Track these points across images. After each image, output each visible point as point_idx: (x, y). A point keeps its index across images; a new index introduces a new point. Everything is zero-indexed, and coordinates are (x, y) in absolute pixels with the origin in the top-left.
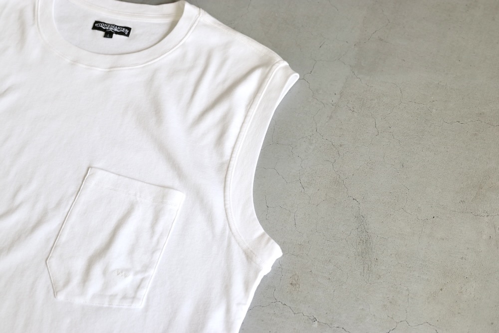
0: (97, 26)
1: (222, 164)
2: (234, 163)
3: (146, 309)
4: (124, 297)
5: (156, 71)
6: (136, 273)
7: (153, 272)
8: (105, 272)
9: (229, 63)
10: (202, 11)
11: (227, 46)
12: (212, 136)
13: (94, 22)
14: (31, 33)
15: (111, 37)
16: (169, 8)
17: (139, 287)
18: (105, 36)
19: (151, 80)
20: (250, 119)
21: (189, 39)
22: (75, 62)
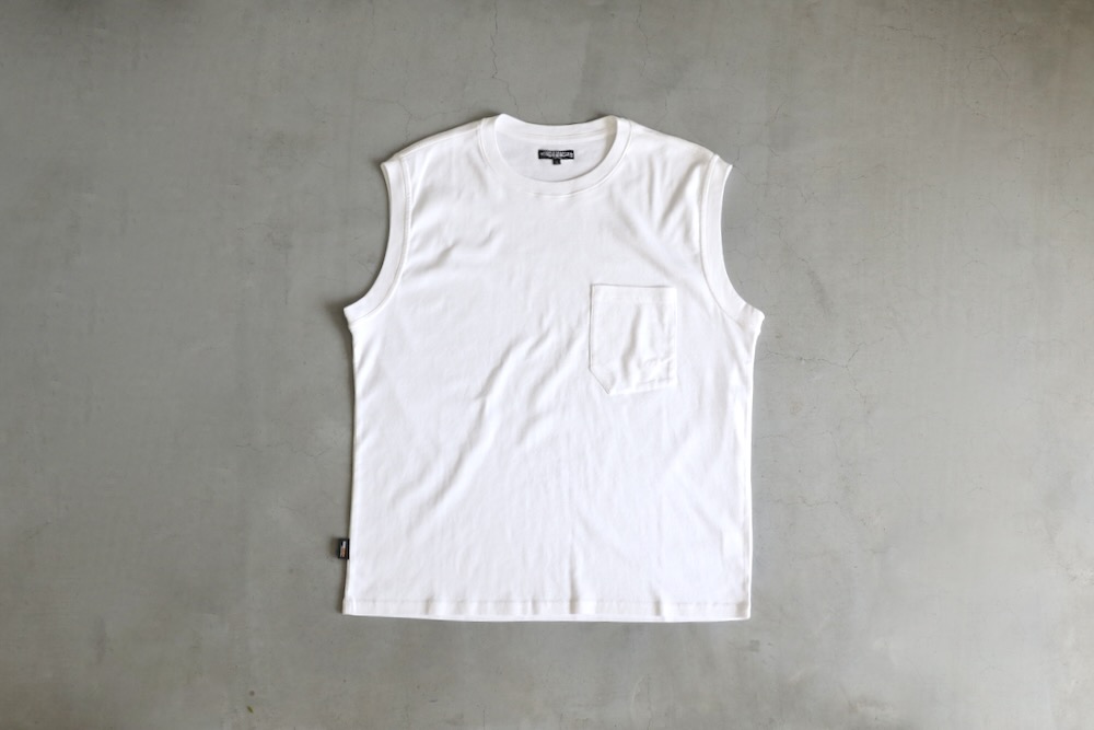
0: (542, 155)
1: (696, 257)
2: (705, 254)
3: (680, 384)
4: (661, 380)
5: (611, 187)
6: (662, 360)
7: (674, 356)
8: (639, 365)
9: (669, 165)
10: (633, 123)
11: (662, 150)
12: (679, 234)
13: (538, 151)
14: (488, 174)
15: (559, 163)
16: (599, 123)
17: (668, 369)
18: (554, 163)
19: (611, 196)
20: (704, 213)
21: (627, 151)
22: (539, 194)
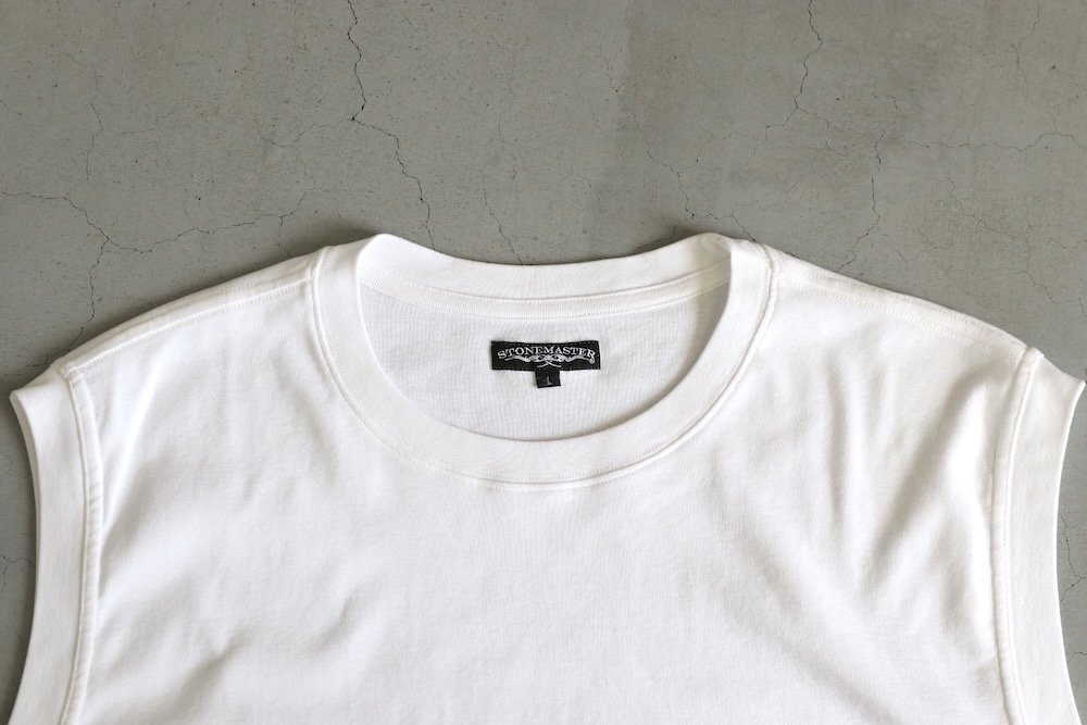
0: (504, 355)
1: (982, 673)
2: (1010, 666)
5: (714, 457)
9: (891, 384)
10: (775, 255)
11: (867, 337)
12: (928, 604)
13: (488, 345)
14: (339, 423)
15: (557, 383)
16: (676, 256)
18: (540, 384)
19: (714, 484)
20: (1003, 534)
21: (764, 342)
22: (494, 481)
